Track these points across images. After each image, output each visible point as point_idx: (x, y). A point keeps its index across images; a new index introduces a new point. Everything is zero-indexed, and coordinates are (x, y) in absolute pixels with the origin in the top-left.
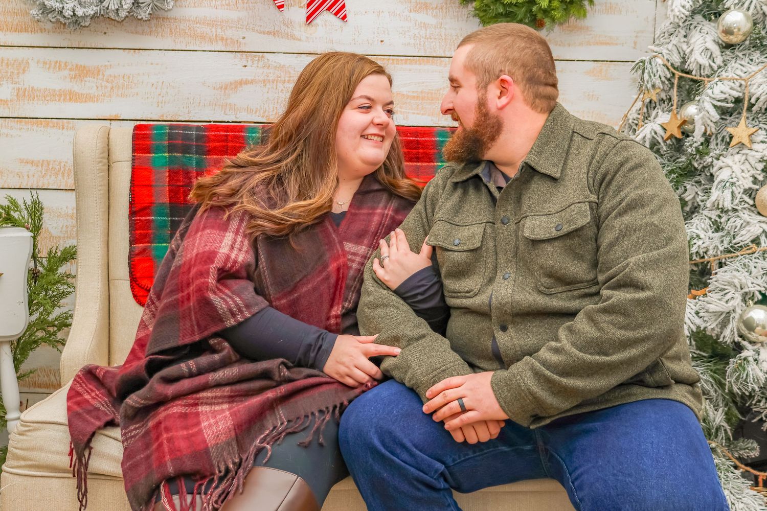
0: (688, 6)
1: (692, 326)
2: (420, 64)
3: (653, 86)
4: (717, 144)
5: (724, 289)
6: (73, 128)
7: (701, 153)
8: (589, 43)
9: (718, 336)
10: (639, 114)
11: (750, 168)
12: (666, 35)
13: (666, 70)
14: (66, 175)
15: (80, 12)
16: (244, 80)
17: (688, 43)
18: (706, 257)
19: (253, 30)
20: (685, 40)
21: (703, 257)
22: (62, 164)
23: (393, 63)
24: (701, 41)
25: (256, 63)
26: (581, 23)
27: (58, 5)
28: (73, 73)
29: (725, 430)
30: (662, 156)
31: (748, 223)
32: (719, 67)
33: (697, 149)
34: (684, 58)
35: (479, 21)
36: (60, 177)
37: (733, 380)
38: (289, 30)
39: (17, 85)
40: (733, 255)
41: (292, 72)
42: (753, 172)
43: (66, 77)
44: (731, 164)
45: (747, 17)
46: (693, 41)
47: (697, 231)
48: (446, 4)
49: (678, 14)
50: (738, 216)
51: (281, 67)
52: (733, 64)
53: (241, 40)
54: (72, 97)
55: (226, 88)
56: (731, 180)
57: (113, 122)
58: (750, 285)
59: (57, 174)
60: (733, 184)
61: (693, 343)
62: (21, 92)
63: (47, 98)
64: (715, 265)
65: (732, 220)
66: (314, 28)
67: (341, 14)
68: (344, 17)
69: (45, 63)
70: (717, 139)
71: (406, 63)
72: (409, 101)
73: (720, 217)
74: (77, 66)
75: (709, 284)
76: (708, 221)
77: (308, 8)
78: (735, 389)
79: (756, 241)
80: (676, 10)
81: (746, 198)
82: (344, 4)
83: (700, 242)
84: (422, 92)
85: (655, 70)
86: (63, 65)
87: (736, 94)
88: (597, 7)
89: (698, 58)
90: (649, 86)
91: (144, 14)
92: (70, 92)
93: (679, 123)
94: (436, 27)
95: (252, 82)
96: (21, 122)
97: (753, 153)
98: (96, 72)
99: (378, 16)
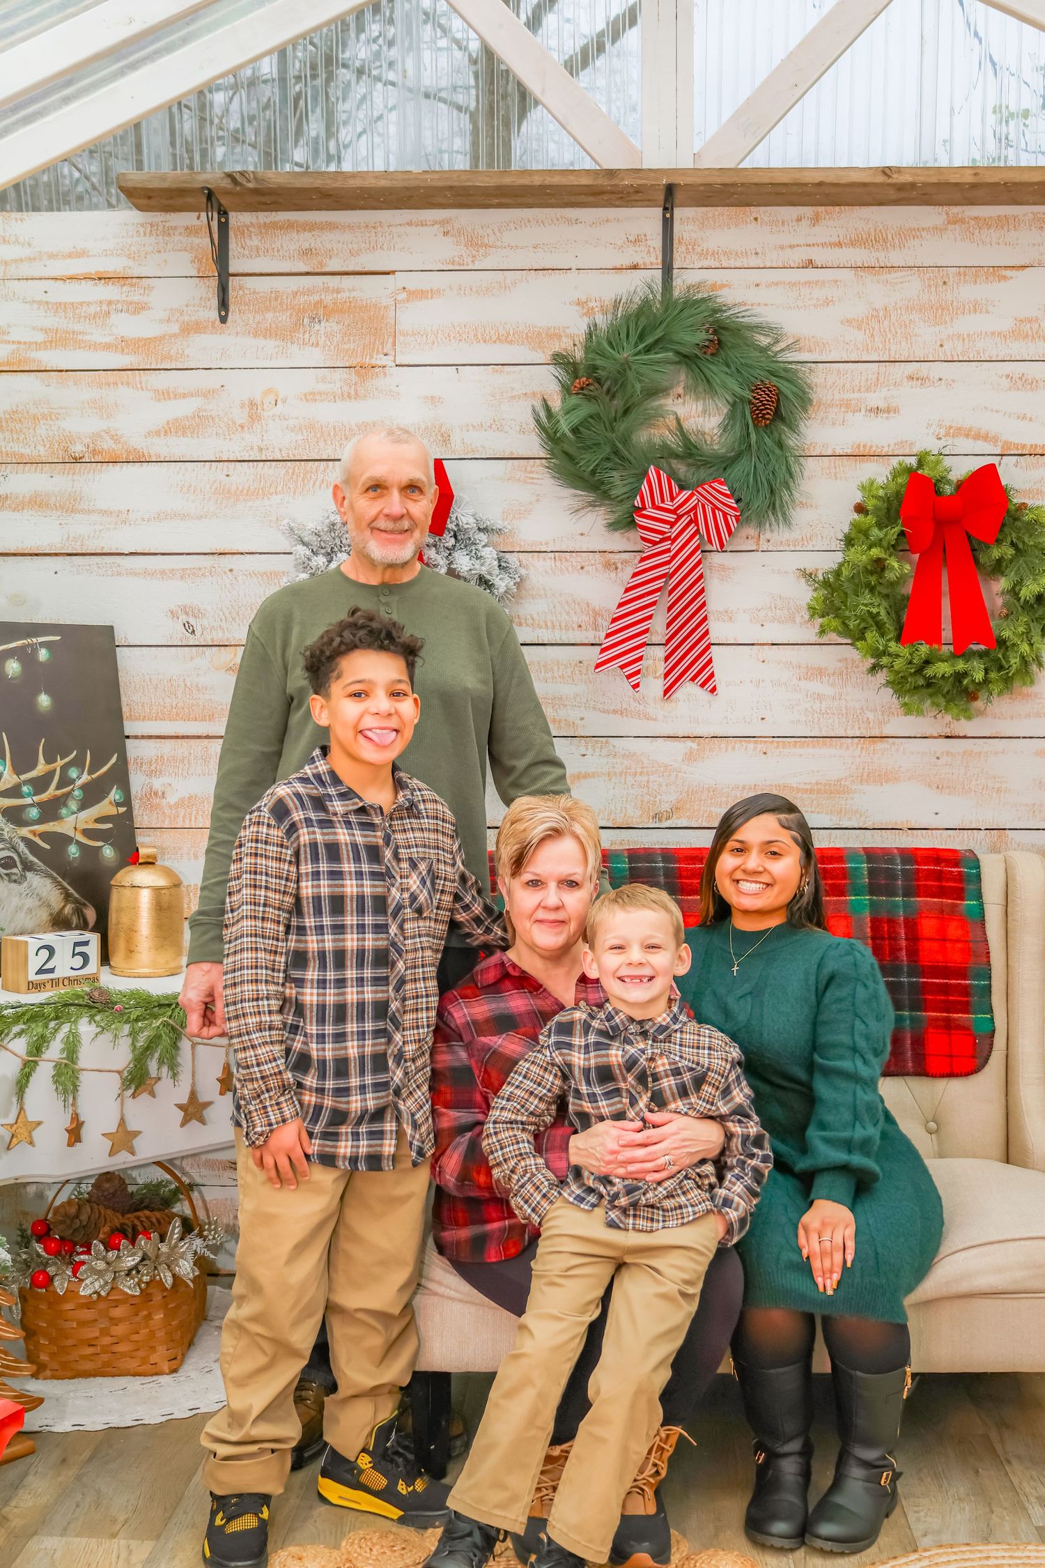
2: (814, 747)
8: (1038, 715)
16: (583, 771)
19: (594, 708)
23: (778, 747)
25: (598, 750)
26: (1025, 690)
35: (891, 691)
38: (641, 707)
41: (646, 761)
48: (847, 668)
51: (629, 755)
53: (578, 722)
66: (673, 704)
67: (710, 685)
68: (713, 690)
71: (795, 746)
72: (800, 795)
77: (665, 679)
82: (713, 672)
84: (817, 784)
99: (758, 687)
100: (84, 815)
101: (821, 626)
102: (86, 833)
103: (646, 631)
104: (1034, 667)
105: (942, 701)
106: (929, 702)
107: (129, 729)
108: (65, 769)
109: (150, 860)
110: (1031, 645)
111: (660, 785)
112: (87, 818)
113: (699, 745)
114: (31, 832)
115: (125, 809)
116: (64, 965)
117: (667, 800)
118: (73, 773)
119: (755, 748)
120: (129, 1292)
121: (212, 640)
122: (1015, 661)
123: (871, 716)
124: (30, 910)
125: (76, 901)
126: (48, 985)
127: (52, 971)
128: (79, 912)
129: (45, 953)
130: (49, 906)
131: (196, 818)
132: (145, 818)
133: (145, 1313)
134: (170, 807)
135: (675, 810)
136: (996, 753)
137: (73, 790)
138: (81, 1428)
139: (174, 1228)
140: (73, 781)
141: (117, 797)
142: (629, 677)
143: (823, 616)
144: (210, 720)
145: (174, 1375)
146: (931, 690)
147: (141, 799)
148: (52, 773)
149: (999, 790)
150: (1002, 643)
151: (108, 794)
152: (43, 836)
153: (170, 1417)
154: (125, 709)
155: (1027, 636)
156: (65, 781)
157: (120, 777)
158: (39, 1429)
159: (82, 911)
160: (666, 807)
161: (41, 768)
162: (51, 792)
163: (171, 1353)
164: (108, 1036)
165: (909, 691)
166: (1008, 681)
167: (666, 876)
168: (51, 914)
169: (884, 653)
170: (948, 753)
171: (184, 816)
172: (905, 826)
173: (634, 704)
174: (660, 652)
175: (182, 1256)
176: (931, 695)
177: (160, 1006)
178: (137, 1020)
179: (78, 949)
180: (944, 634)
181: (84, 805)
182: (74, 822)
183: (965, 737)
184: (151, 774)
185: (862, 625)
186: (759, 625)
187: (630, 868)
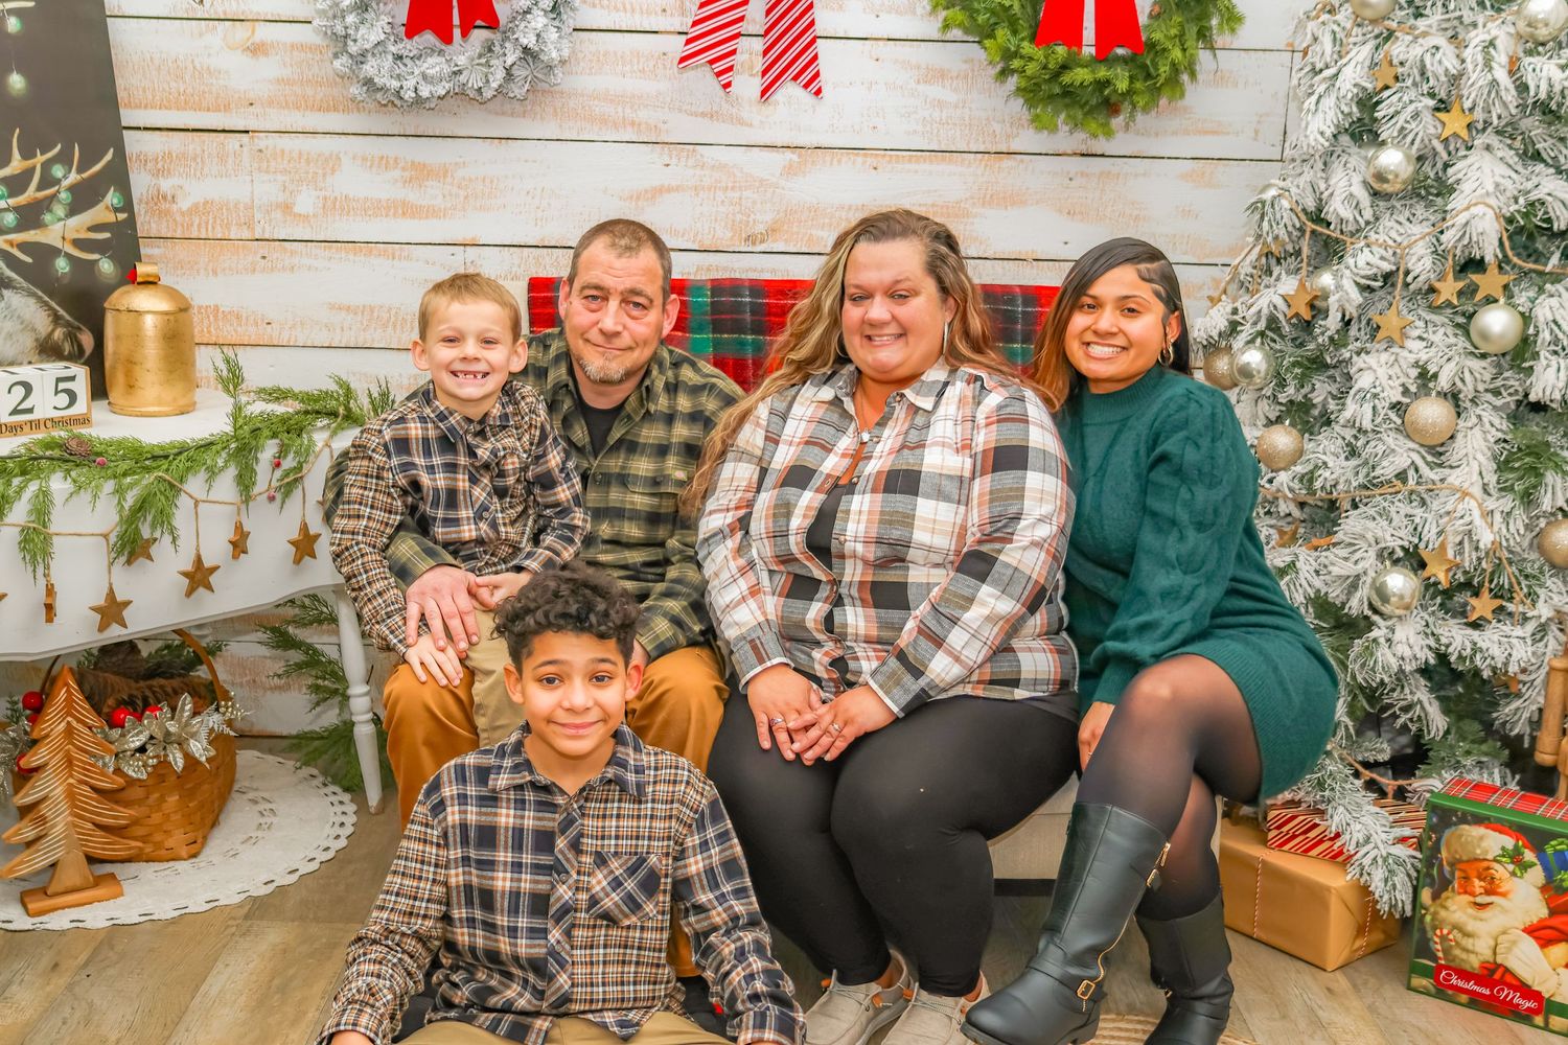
0: (1328, 133)
1: (1309, 589)
2: (931, 162)
3: (1276, 238)
4: (1359, 330)
5: (1354, 545)
6: (408, 258)
7: (1337, 343)
8: (1187, 132)
9: (1344, 604)
10: (1255, 268)
11: (1400, 374)
12: (1298, 161)
13: (1294, 217)
14: (398, 327)
15: (425, 92)
16: (666, 184)
17: (1327, 180)
18: (1335, 494)
19: (680, 111)
20: (1324, 175)
21: (1331, 493)
22: (393, 312)
23: (890, 162)
24: (1343, 183)
25: (683, 159)
26: (1174, 102)
27: (395, 84)
28: (407, 174)
29: (1346, 727)
30: (1282, 337)
31: (1393, 451)
32: (1368, 223)
33: (1331, 339)
34: (1321, 200)
35: (1021, 101)
36: (390, 329)
37: (1357, 667)
38: (735, 111)
39: (323, 193)
40: (1369, 493)
41: (739, 174)
42: (1403, 379)
43: (396, 181)
44: (1375, 366)
45: (1408, 157)
46: (1332, 182)
47: (1323, 457)
48: (973, 70)
49: (1313, 144)
50: (1380, 439)
51: (721, 167)
52: (1387, 222)
53: (661, 125)
54: (407, 210)
55: (638, 198)
56: (1373, 390)
57: (468, 248)
58: (1389, 538)
59: (385, 326)
60: (1375, 396)
61: (1311, 610)
62: (329, 203)
63: (370, 213)
64: (1346, 505)
65: (1372, 444)
66: (771, 108)
67: (814, 87)
68: (818, 92)
69: (364, 159)
70: (1360, 321)
71: (910, 161)
73: (1356, 437)
74: (413, 163)
75: (1336, 532)
76: (1340, 440)
77: (763, 77)
78: (1360, 679)
79: (1402, 476)
80: (1312, 138)
81: (1393, 415)
82: (818, 71)
83: (1327, 474)
84: (933, 205)
85: (1278, 216)
86: (391, 162)
87: (1387, 267)
88: (1200, 77)
89: (1338, 209)
90: (1269, 239)
91: (518, 90)
92: (404, 203)
93: (1309, 298)
94: (956, 107)
95: (678, 189)
96: (330, 248)
97: (1405, 353)
98: (442, 173)
99: (870, 89)
100: (74, 221)
101: (945, 20)
102: (77, 243)
103: (741, 19)
104: (1185, 77)
105: (1080, 114)
106: (1063, 116)
107: (128, 117)
108: (46, 166)
109: (151, 279)
110: (1184, 50)
111: (754, 203)
112: (78, 225)
113: (800, 156)
114: (6, 241)
115: (125, 215)
116: (46, 404)
117: (762, 219)
118: (58, 171)
119: (864, 163)
120: (133, 774)
121: (225, 13)
122: (1164, 69)
123: (997, 127)
124: (10, 335)
125: (68, 324)
126: (27, 428)
127: (30, 411)
128: (72, 337)
129: (20, 391)
130: (34, 330)
131: (213, 228)
132: (153, 225)
133: (156, 795)
134: (183, 214)
135: (772, 231)
136: (1136, 175)
137: (58, 191)
138: (80, 925)
139: (184, 705)
140: (58, 182)
141: (115, 201)
142: (719, 74)
143: (947, 8)
144: (225, 110)
145: (193, 860)
146: (1067, 100)
147: (147, 203)
148: (29, 172)
149: (1137, 217)
150: (1152, 45)
151: (104, 197)
152: (22, 247)
153: (183, 911)
154: (121, 94)
155: (1181, 36)
156: (47, 181)
157: (118, 176)
158: (31, 927)
159: (76, 337)
160: (760, 228)
161: (17, 164)
162: (31, 193)
163: (190, 837)
164: (85, 496)
165: (1042, 100)
166: (1155, 91)
167: (753, 313)
168: (37, 340)
169: (1016, 54)
170: (1082, 174)
171: (199, 225)
172: (1030, 256)
173: (725, 106)
174: (758, 45)
175: (193, 735)
176: (1067, 106)
177: (155, 458)
178: (125, 475)
179: (62, 386)
180: (1085, 33)
181: (74, 210)
182: (60, 230)
183: (1103, 155)
184: (157, 173)
185: (992, 21)
186: (874, 16)
187: (712, 303)
